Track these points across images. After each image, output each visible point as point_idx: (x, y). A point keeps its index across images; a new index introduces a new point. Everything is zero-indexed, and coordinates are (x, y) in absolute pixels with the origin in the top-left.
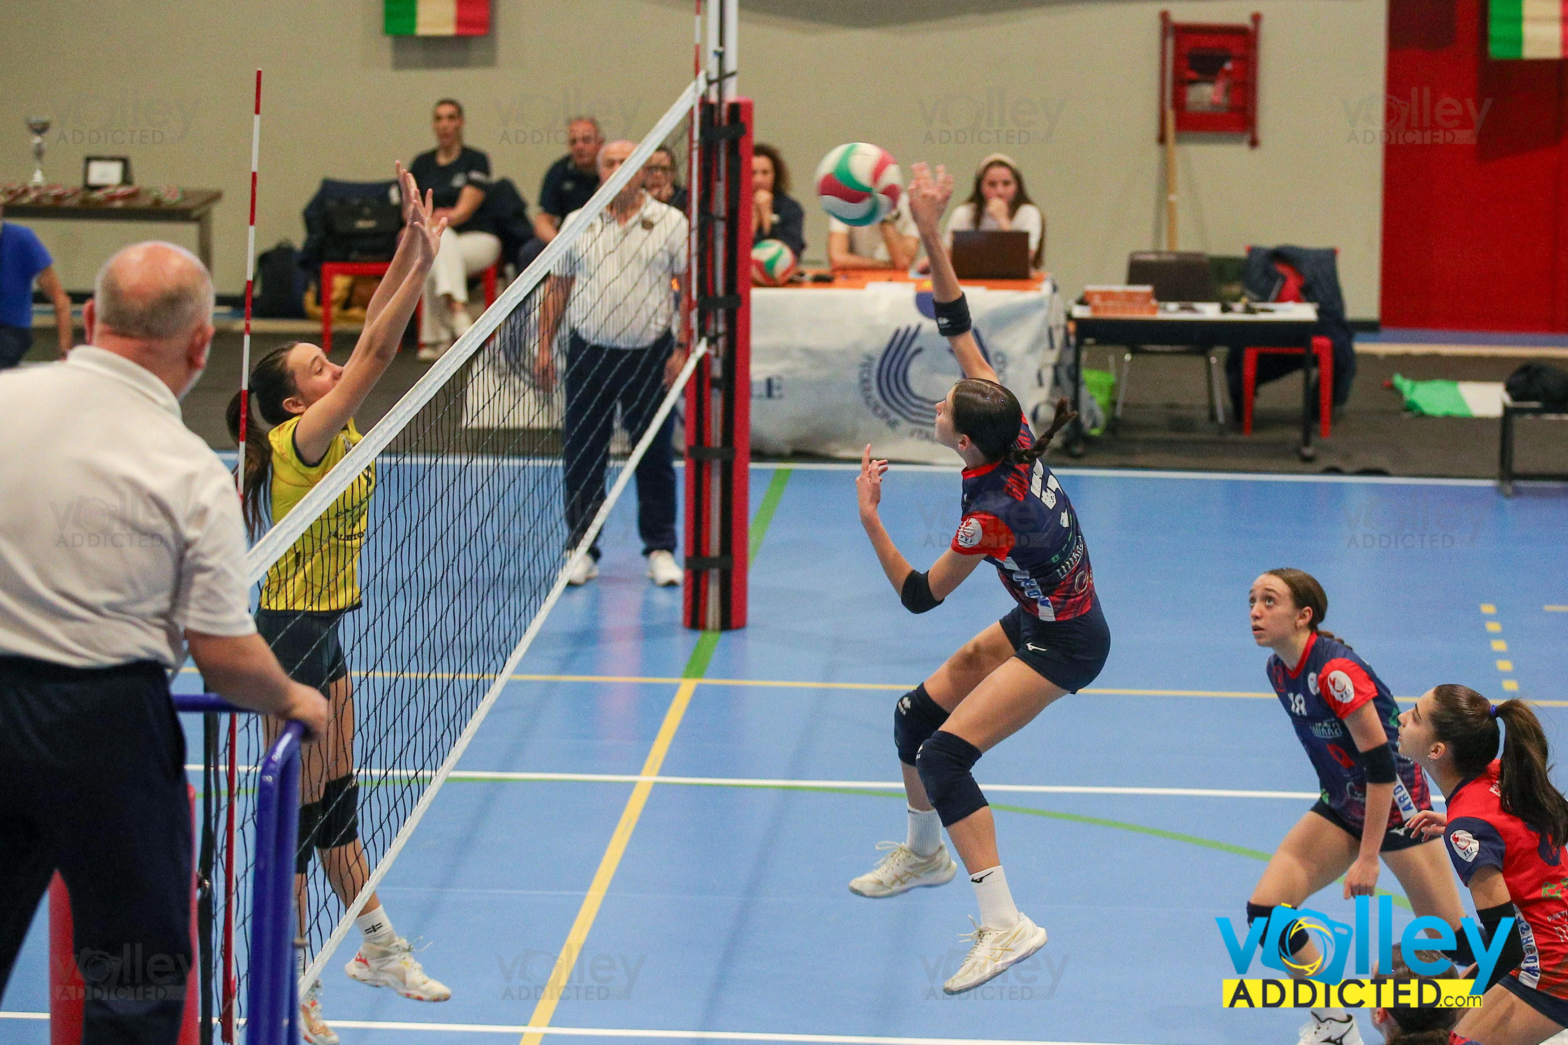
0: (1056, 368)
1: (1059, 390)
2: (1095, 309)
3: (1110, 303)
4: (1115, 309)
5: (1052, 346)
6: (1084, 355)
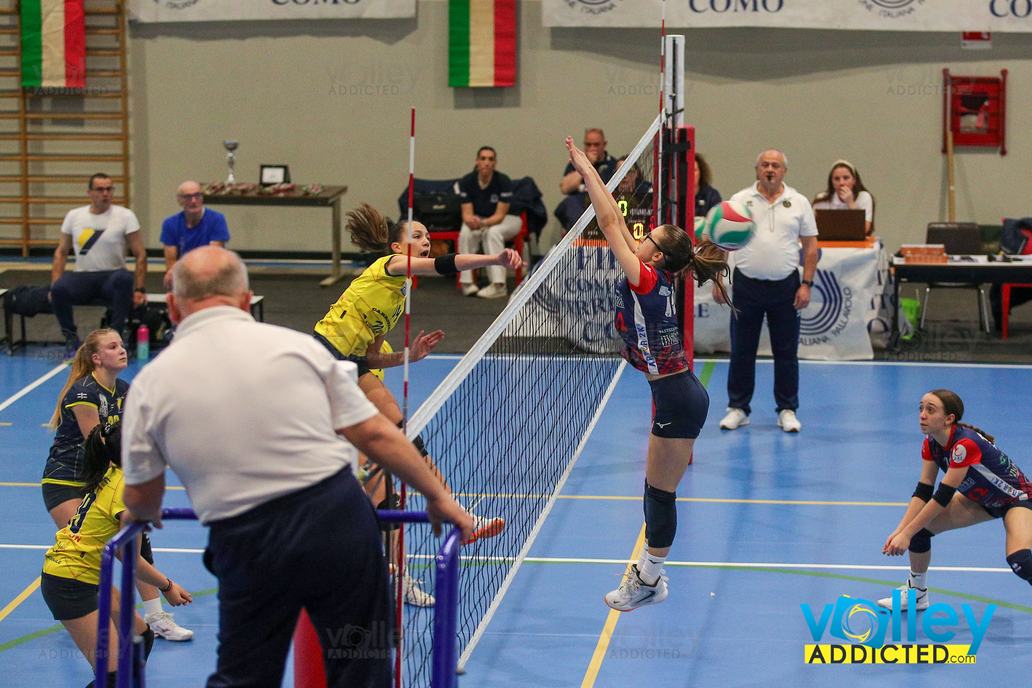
0: (882, 297)
1: (885, 311)
2: (908, 259)
3: (917, 256)
4: (920, 259)
5: (880, 283)
6: (900, 289)
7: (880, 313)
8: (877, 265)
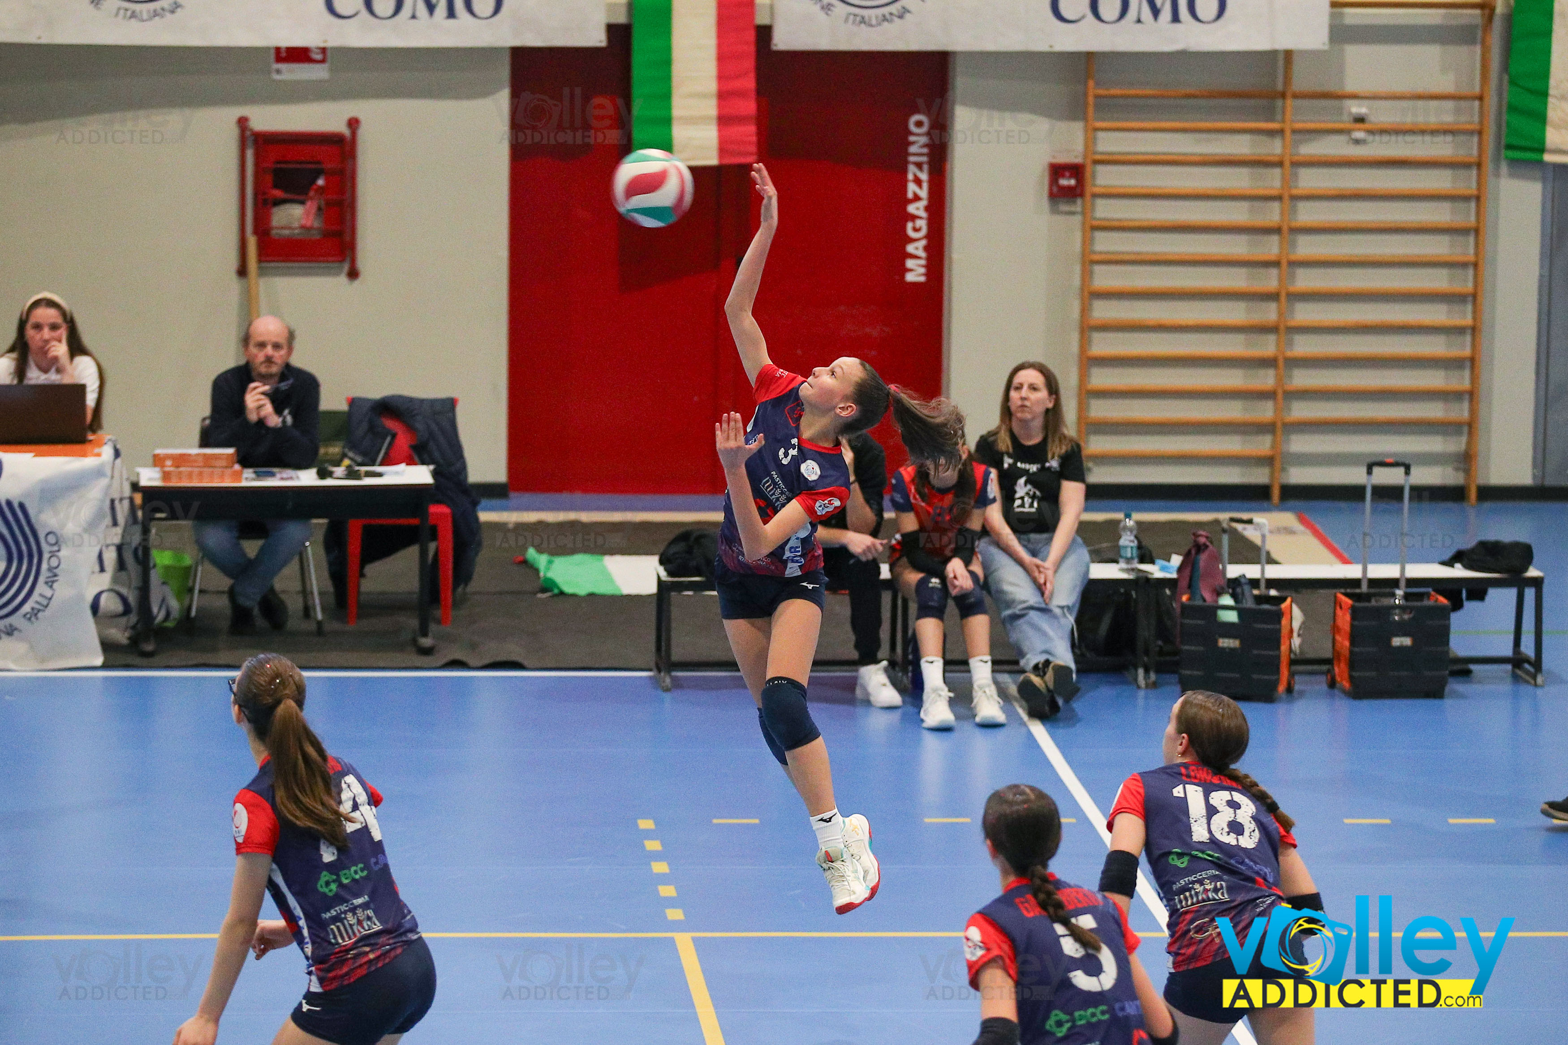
1: (124, 573)
3: (184, 469)
4: (190, 476)
5: (115, 523)
6: (153, 532)
7: (115, 580)
8: (109, 486)
